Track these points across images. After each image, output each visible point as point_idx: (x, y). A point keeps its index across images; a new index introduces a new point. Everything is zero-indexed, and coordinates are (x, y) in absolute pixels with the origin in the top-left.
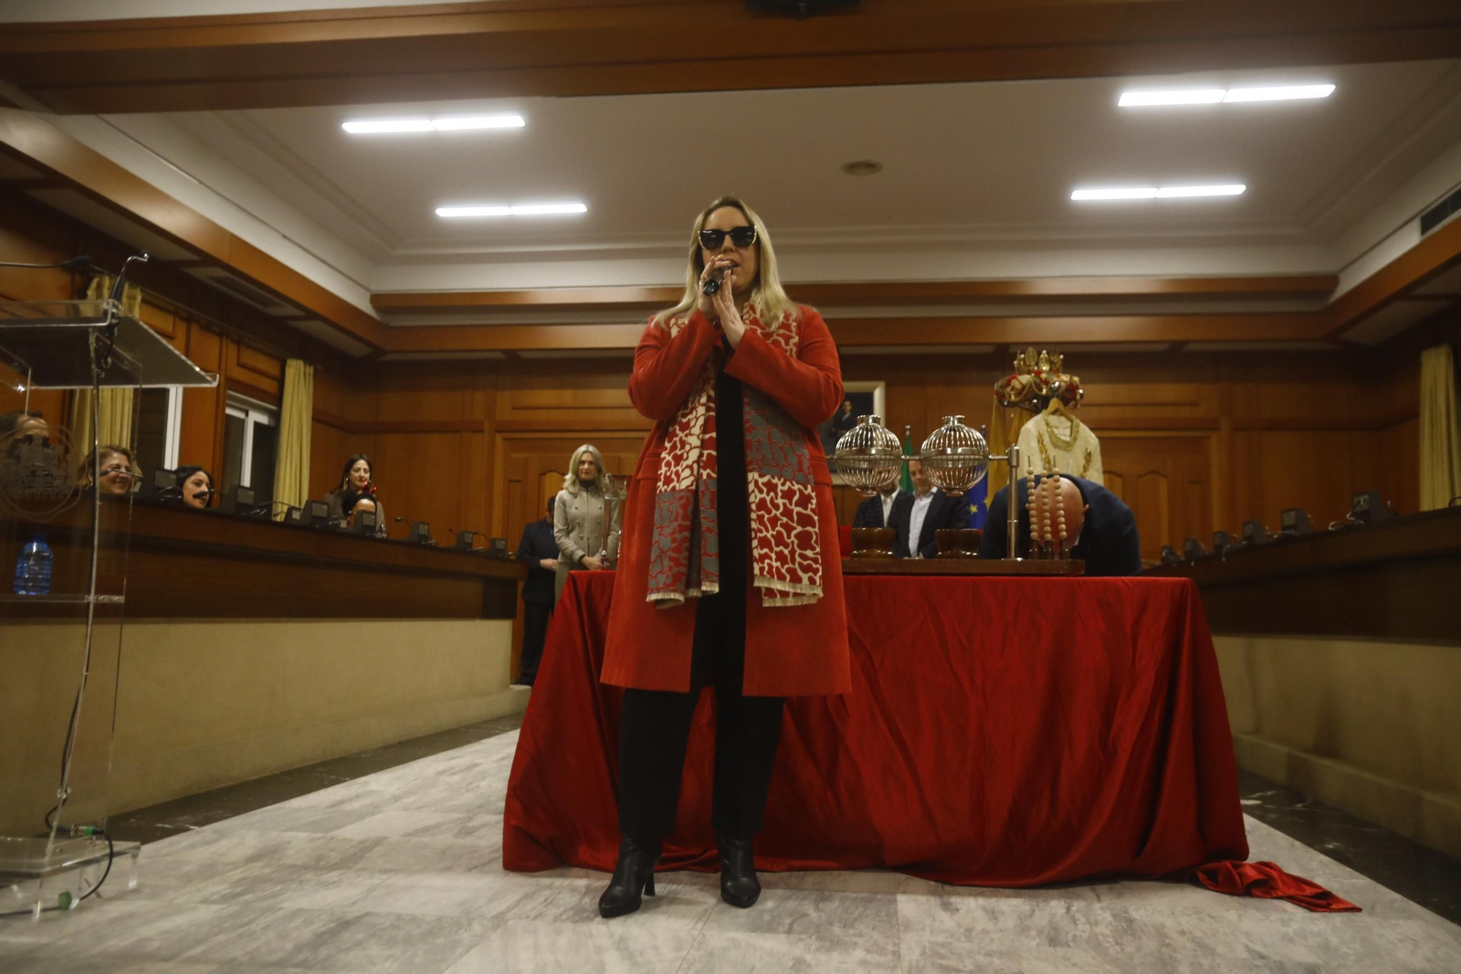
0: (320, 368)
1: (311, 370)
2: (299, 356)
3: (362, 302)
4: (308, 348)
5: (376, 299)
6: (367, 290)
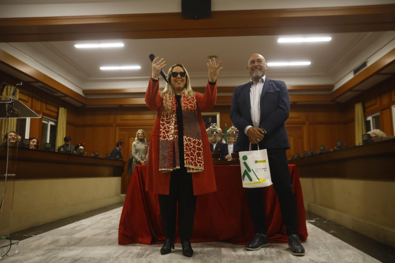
0: (69, 110)
1: (66, 110)
2: (63, 106)
3: (80, 92)
4: (65, 104)
5: (84, 91)
6: (81, 88)
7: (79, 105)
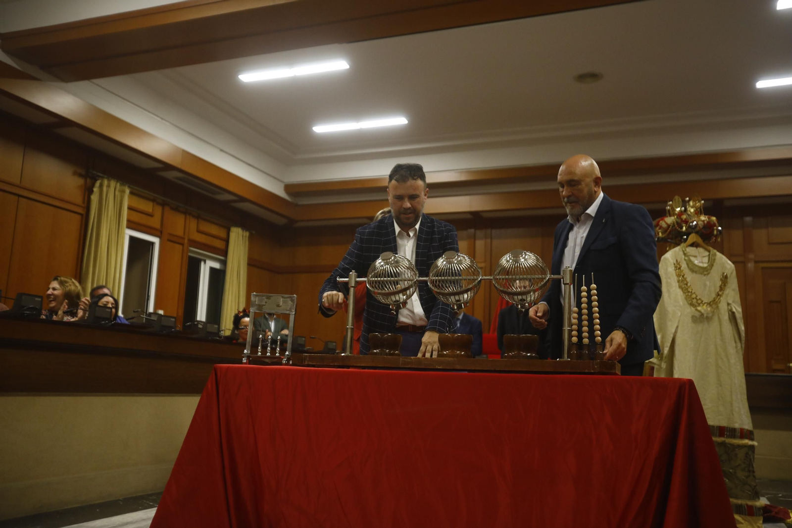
0: (254, 232)
1: (247, 234)
3: (279, 191)
4: (245, 220)
5: (288, 188)
6: (282, 182)
7: (281, 221)
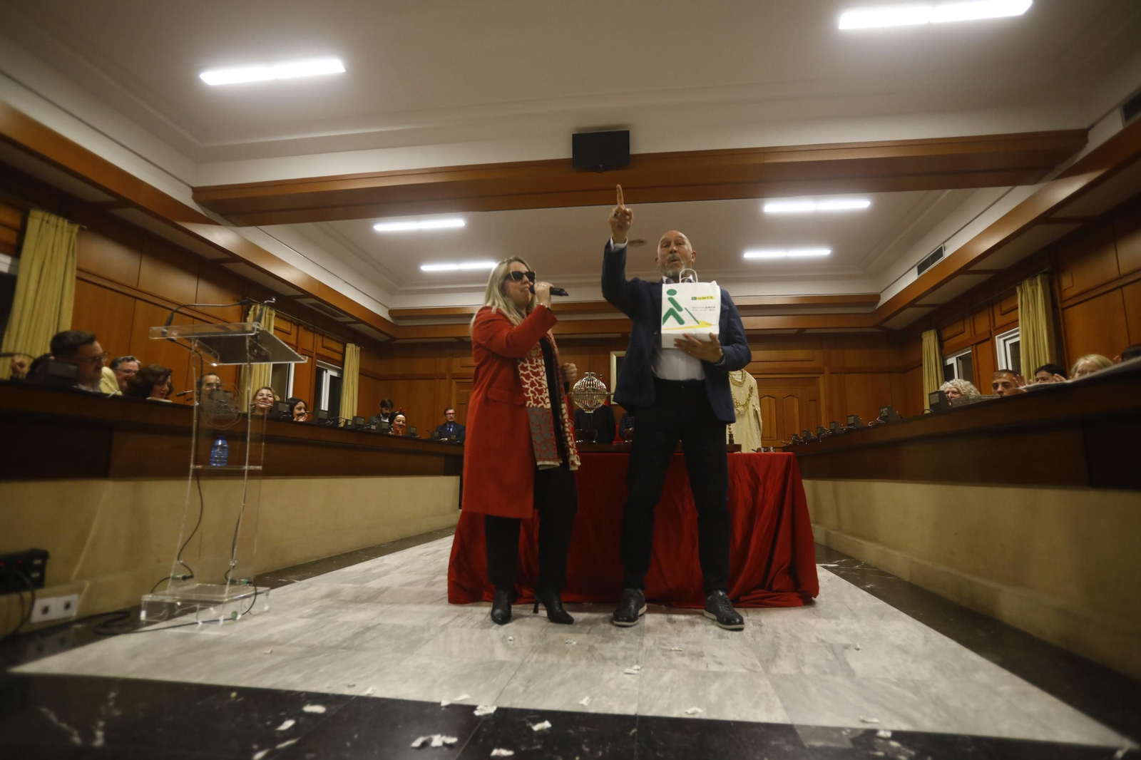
0: (363, 348)
1: (358, 349)
2: (352, 342)
3: (384, 314)
4: (357, 338)
5: (391, 312)
6: (386, 307)
7: (382, 338)
